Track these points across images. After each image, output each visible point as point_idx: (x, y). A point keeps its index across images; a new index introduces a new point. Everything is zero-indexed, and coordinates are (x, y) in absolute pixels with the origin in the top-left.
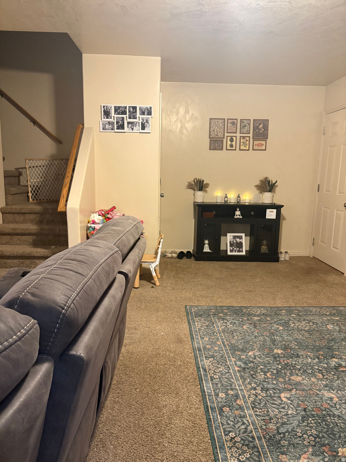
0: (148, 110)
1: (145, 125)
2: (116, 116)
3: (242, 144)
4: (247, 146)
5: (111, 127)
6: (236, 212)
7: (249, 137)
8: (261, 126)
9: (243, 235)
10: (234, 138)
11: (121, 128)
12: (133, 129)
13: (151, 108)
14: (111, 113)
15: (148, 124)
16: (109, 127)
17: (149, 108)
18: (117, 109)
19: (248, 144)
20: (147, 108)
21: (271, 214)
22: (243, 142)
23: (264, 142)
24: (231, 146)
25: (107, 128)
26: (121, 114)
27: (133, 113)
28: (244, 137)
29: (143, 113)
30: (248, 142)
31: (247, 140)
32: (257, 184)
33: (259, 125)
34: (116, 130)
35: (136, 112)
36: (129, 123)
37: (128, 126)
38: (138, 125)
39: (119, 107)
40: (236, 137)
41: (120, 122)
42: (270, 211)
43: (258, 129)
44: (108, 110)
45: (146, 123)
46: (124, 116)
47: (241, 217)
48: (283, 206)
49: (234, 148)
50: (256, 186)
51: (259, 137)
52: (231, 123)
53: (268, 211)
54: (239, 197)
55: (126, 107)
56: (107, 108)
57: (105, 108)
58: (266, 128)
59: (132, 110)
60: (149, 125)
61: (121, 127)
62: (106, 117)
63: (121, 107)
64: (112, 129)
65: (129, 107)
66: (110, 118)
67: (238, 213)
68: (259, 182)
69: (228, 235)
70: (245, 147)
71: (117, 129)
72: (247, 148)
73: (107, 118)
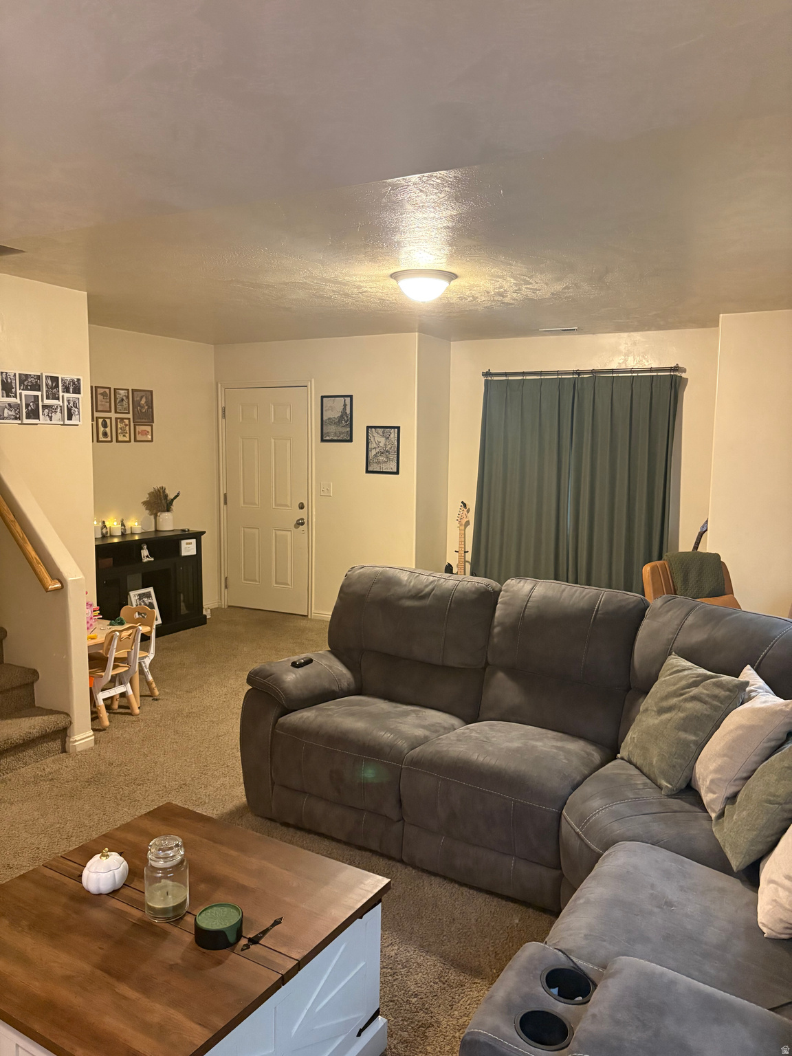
0: (74, 383)
1: (72, 411)
2: (25, 393)
3: (119, 431)
4: (127, 435)
5: (14, 414)
6: (142, 551)
7: (129, 419)
8: (143, 402)
9: (151, 590)
10: (108, 421)
11: (33, 417)
12: (51, 419)
13: (79, 380)
14: (14, 386)
15: (76, 410)
16: (10, 413)
17: (76, 380)
18: (24, 378)
19: (128, 432)
20: (72, 380)
21: (188, 548)
22: (121, 428)
23: (148, 429)
24: (105, 434)
25: (6, 415)
26: (31, 390)
27: (52, 388)
28: (122, 419)
29: (67, 390)
30: (127, 427)
31: (126, 425)
32: (146, 499)
33: (141, 400)
34: (25, 421)
35: (57, 386)
36: (45, 407)
37: (43, 412)
38: (59, 410)
39: (27, 376)
40: (110, 418)
41: (31, 404)
42: (187, 544)
43: (140, 406)
44: (9, 380)
45: (74, 408)
46: (39, 393)
47: (152, 559)
48: (204, 532)
49: (109, 439)
50: (144, 503)
51: (143, 419)
52: (102, 394)
53: (184, 543)
54: (123, 525)
55: (39, 377)
56: (7, 377)
57: (4, 376)
58: (150, 404)
59: (50, 383)
60: (79, 412)
61: (34, 414)
62: (5, 395)
63: (30, 375)
64: (16, 418)
65: (47, 377)
66: (13, 397)
67: (145, 552)
68: (148, 496)
69: (132, 594)
70: (124, 436)
71: (28, 418)
72: (128, 439)
73: (8, 396)
